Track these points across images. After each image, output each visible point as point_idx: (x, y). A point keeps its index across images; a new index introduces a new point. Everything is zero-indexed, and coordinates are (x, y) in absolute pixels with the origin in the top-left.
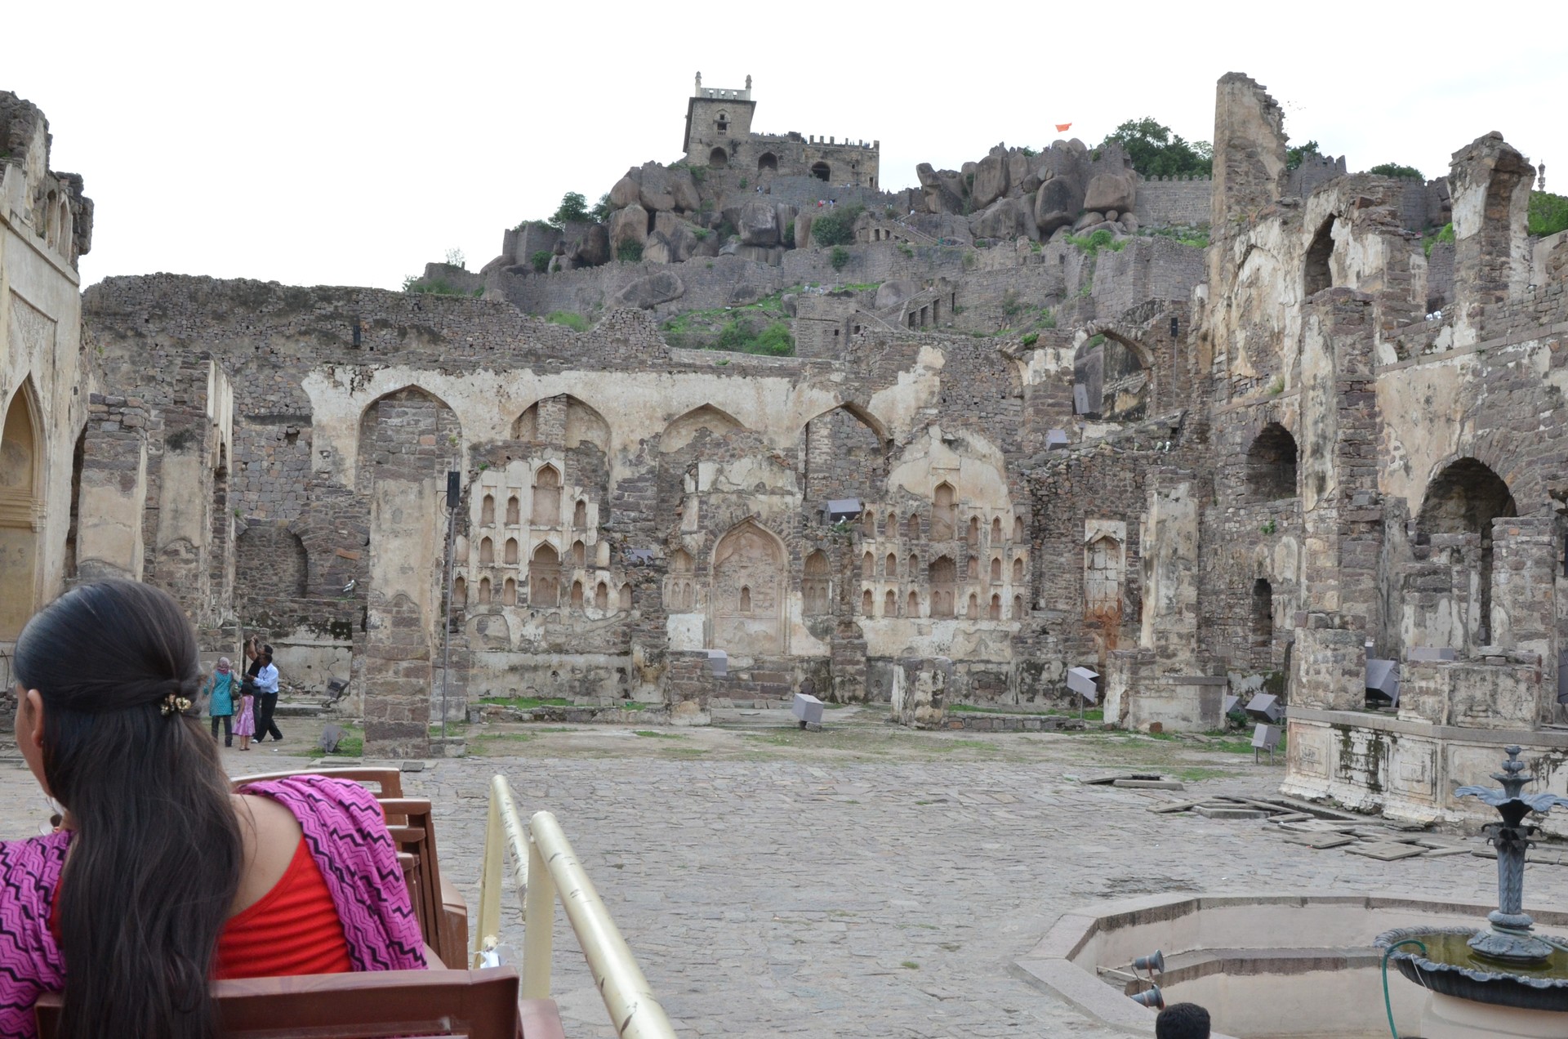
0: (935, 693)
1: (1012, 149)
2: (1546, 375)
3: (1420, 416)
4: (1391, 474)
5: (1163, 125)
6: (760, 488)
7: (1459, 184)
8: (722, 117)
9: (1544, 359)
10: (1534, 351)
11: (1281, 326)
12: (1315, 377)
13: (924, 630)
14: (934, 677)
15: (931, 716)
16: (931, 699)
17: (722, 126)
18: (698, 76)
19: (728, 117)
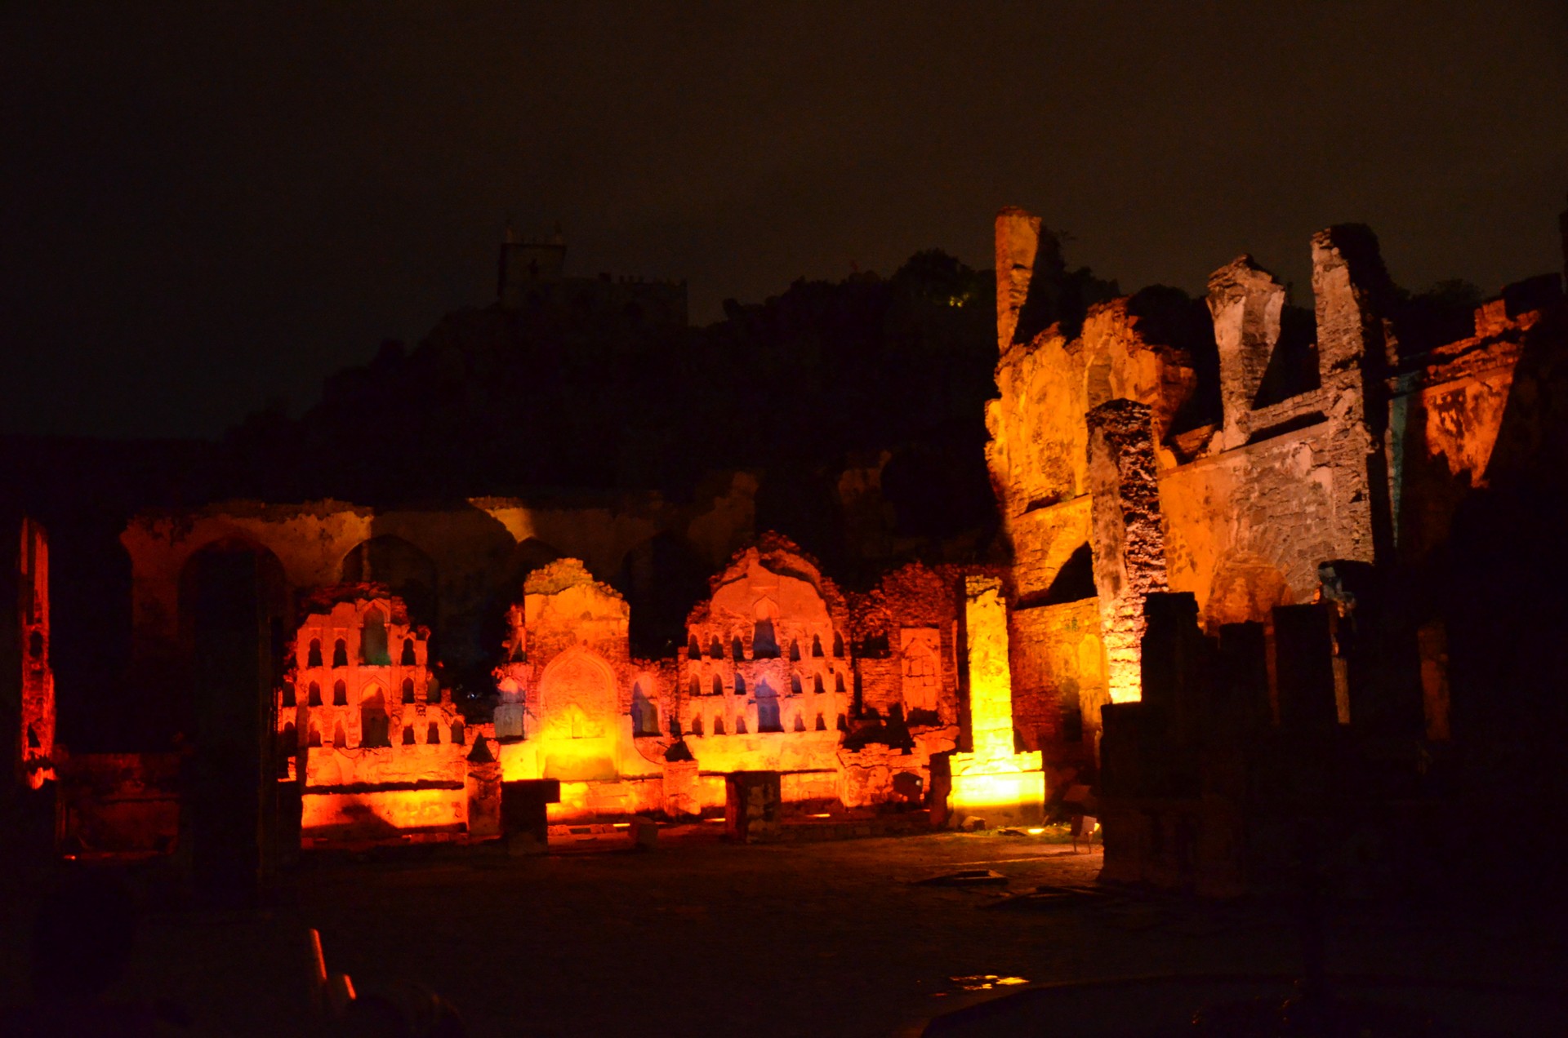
0: (766, 807)
2: (1308, 473)
3: (1201, 515)
4: (1180, 570)
6: (586, 616)
7: (1218, 302)
8: (534, 262)
9: (1306, 458)
10: (1296, 449)
11: (1070, 437)
12: (1103, 484)
13: (753, 746)
14: (765, 792)
15: (765, 829)
16: (762, 812)
19: (539, 262)
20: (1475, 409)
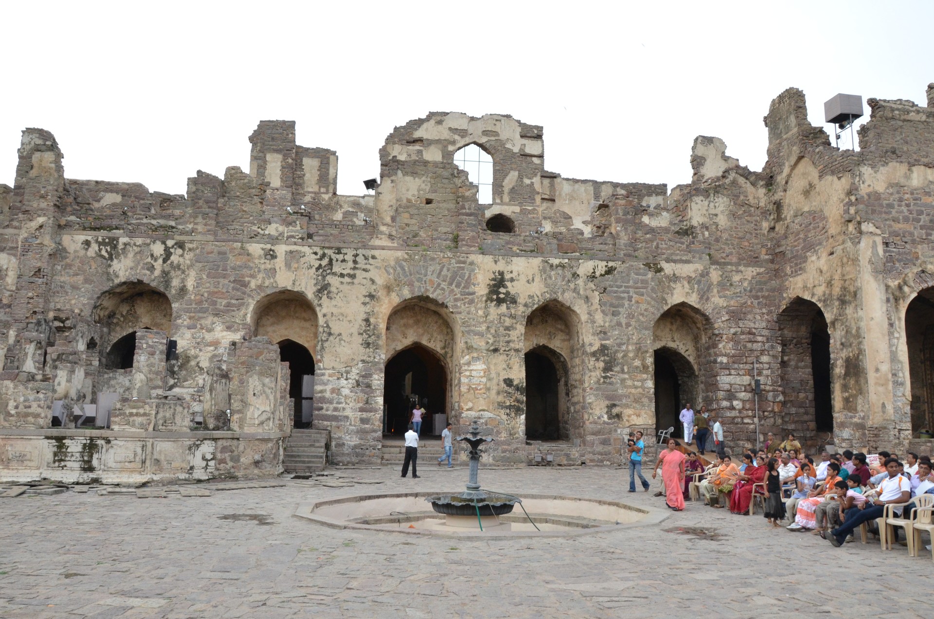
20: (124, 249)
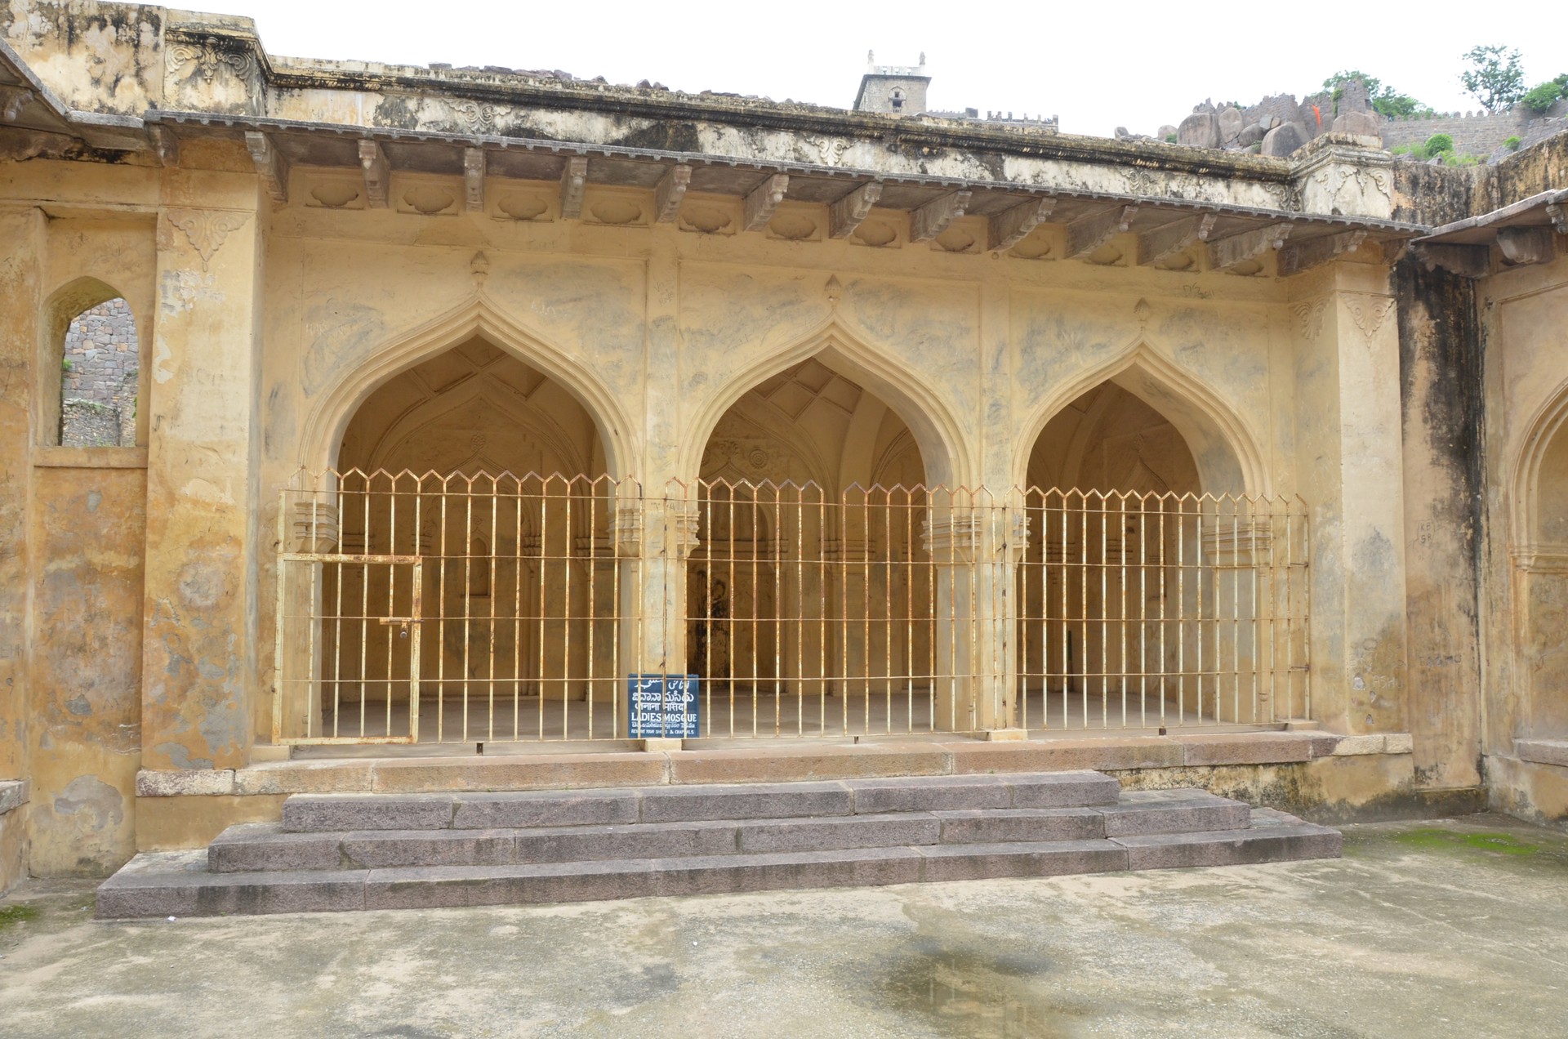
1: (1220, 105)
5: (1372, 77)
8: (897, 95)
17: (897, 104)
18: (871, 53)
19: (903, 95)
